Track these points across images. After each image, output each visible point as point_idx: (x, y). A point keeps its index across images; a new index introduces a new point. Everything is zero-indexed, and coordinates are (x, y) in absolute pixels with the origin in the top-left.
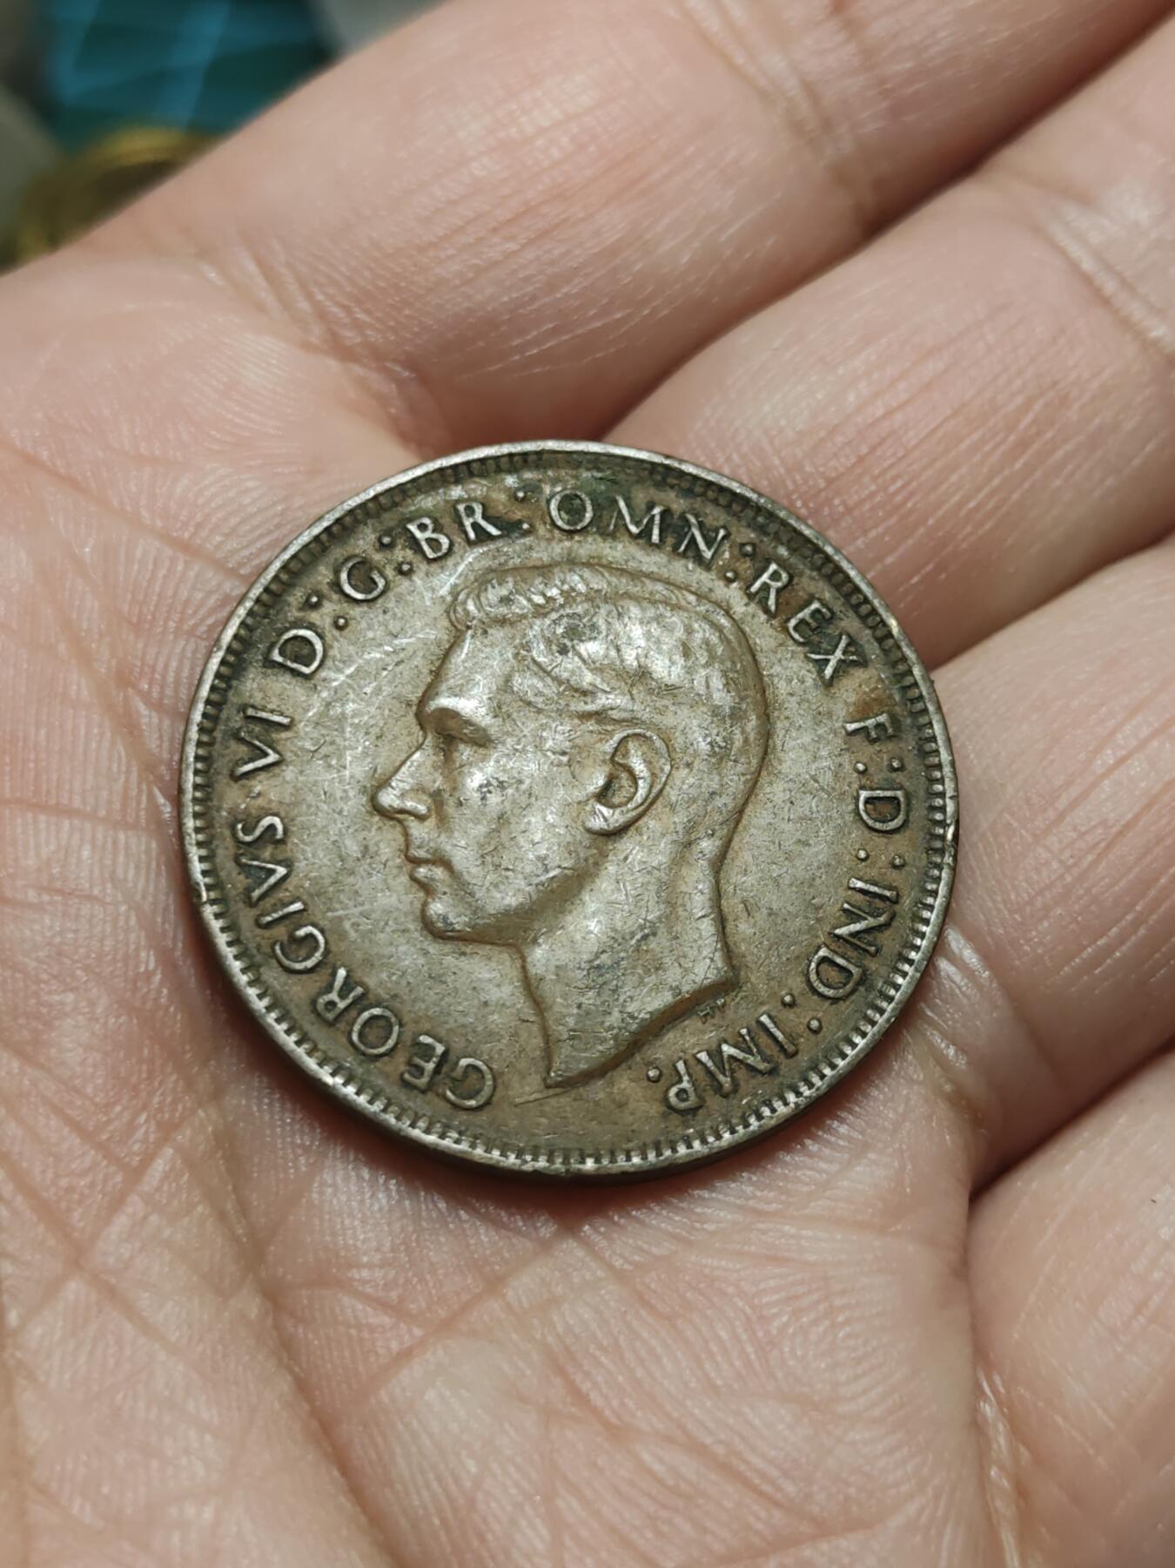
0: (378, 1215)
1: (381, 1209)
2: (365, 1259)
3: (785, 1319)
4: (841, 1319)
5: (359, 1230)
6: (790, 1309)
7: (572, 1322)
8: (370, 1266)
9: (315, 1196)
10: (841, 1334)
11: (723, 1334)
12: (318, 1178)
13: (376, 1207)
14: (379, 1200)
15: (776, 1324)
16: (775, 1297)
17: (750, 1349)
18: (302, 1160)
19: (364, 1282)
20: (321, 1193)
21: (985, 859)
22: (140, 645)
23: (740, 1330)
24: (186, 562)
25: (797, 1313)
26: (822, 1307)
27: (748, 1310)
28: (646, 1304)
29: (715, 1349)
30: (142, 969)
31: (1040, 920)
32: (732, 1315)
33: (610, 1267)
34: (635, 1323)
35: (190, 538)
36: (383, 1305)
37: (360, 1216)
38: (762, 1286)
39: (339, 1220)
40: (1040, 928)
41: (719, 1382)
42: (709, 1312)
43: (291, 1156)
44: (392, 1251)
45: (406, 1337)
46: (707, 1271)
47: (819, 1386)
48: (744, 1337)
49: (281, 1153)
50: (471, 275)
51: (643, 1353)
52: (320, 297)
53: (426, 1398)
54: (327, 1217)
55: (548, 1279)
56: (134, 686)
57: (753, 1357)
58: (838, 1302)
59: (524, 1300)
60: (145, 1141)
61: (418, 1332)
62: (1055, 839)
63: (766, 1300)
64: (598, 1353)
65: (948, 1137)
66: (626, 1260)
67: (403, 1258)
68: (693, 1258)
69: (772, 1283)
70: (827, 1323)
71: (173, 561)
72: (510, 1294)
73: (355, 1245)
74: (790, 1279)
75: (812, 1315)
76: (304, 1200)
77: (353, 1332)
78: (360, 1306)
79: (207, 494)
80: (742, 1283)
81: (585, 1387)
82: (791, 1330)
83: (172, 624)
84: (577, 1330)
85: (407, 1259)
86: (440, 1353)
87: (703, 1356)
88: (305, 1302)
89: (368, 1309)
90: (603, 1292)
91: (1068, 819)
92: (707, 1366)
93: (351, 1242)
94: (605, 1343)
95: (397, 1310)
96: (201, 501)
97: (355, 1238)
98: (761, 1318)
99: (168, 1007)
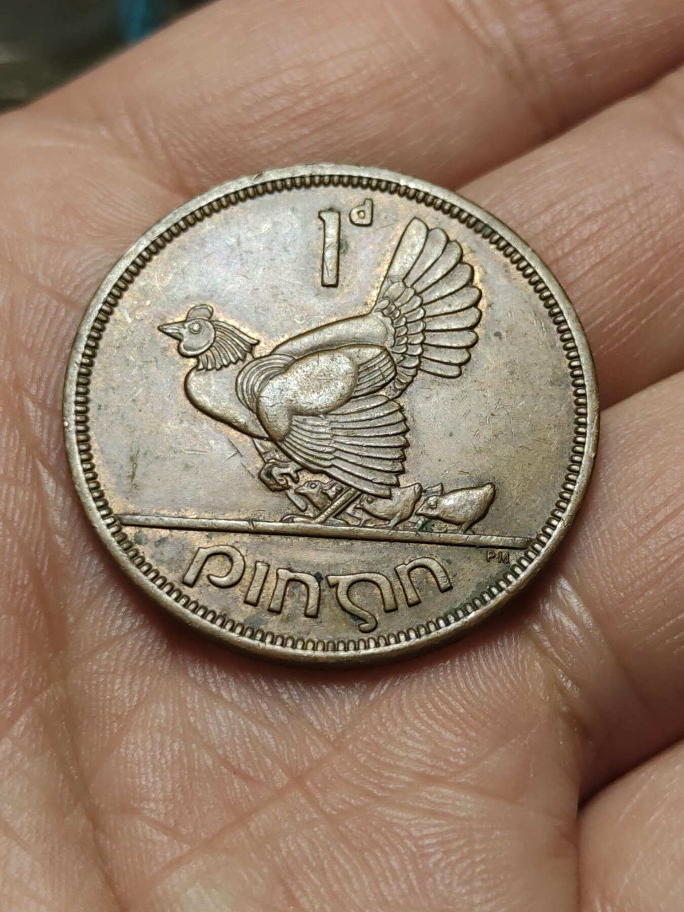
0: (165, 766)
1: (166, 763)
2: (153, 796)
3: (439, 856)
4: (478, 859)
5: (150, 776)
6: (442, 850)
7: (292, 848)
8: (156, 800)
9: (122, 750)
10: (478, 870)
11: (395, 865)
12: (125, 738)
13: (163, 761)
14: (165, 757)
15: (433, 860)
16: (434, 841)
17: (412, 876)
18: (115, 725)
19: (151, 811)
20: (127, 749)
21: (602, 550)
22: (32, 364)
23: (407, 863)
24: (66, 310)
25: (447, 853)
26: (465, 850)
27: (414, 849)
28: (344, 839)
29: (388, 875)
30: (19, 583)
31: (638, 598)
32: (403, 851)
33: (323, 812)
34: (336, 853)
35: (71, 295)
36: (164, 828)
37: (152, 766)
38: (425, 832)
39: (137, 768)
40: (637, 603)
41: (390, 899)
42: (387, 848)
43: (108, 722)
44: (172, 790)
45: (177, 851)
46: (388, 819)
47: (460, 905)
48: (410, 867)
49: (101, 719)
50: (274, 148)
51: (339, 874)
52: (173, 153)
53: (188, 893)
54: (129, 765)
55: (279, 818)
56: (27, 391)
57: (414, 882)
58: (477, 847)
59: (262, 830)
60: (14, 701)
61: (186, 847)
62: (653, 541)
63: (427, 842)
64: (308, 871)
65: (561, 743)
66: (334, 809)
67: (180, 797)
68: (379, 809)
69: (432, 830)
70: (469, 861)
71: (58, 310)
72: (252, 826)
73: (147, 786)
74: (446, 828)
75: (459, 855)
76: (115, 753)
77: (142, 845)
78: (148, 828)
79: (84, 265)
80: (412, 829)
81: (298, 894)
82: (443, 864)
83: (55, 353)
84: (296, 855)
85: (182, 797)
86: (200, 862)
87: (380, 879)
88: (112, 823)
89: (154, 830)
90: (316, 829)
91: (663, 528)
92: (382, 886)
93: (144, 783)
94: (314, 864)
95: (173, 832)
96: (79, 270)
97: (147, 780)
98: (422, 856)
99: (34, 611)
